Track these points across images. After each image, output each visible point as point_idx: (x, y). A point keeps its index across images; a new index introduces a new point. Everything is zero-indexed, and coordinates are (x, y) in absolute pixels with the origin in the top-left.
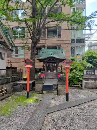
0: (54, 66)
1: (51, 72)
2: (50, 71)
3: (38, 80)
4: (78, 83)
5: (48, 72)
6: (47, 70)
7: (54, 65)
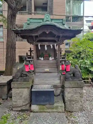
0: (52, 47)
1: (44, 60)
2: (42, 59)
3: (18, 79)
4: (87, 77)
5: (39, 60)
6: (38, 57)
7: (51, 45)
